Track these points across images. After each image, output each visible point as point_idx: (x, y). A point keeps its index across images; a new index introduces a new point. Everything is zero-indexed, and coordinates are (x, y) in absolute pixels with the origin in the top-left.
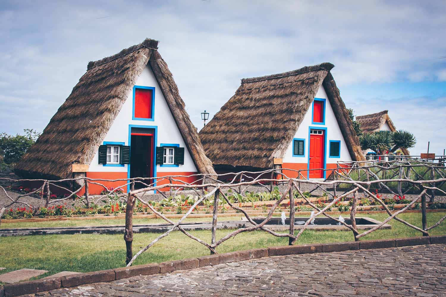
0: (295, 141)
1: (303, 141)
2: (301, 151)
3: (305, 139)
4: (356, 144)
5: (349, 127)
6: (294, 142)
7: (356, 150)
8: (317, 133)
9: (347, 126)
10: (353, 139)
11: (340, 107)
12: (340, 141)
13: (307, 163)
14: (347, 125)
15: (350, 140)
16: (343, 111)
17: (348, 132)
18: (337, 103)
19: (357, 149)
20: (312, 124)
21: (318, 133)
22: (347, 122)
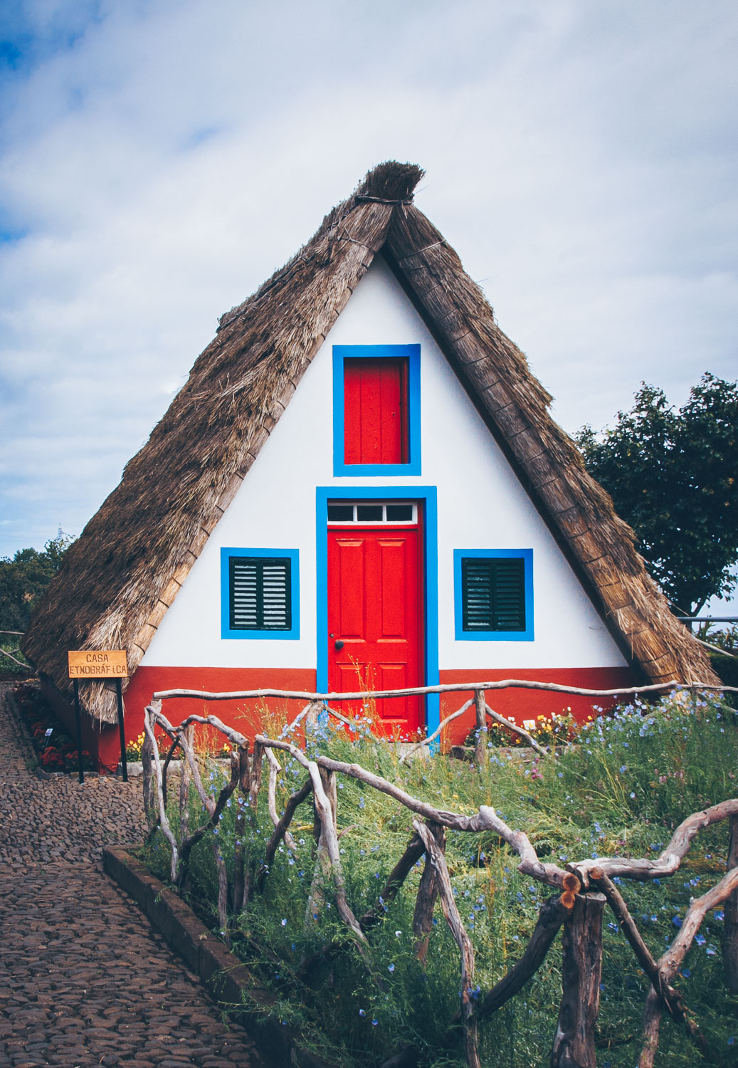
0: (235, 563)
1: (286, 562)
2: (273, 610)
3: (296, 552)
4: (619, 568)
5: (560, 476)
6: (232, 570)
7: (620, 596)
8: (380, 519)
9: (545, 474)
10: (593, 539)
11: (491, 377)
12: (530, 551)
13: (313, 665)
14: (546, 467)
15: (578, 546)
16: (512, 395)
17: (560, 503)
18: (472, 357)
19: (628, 594)
20: (338, 473)
21: (388, 520)
22: (546, 452)
